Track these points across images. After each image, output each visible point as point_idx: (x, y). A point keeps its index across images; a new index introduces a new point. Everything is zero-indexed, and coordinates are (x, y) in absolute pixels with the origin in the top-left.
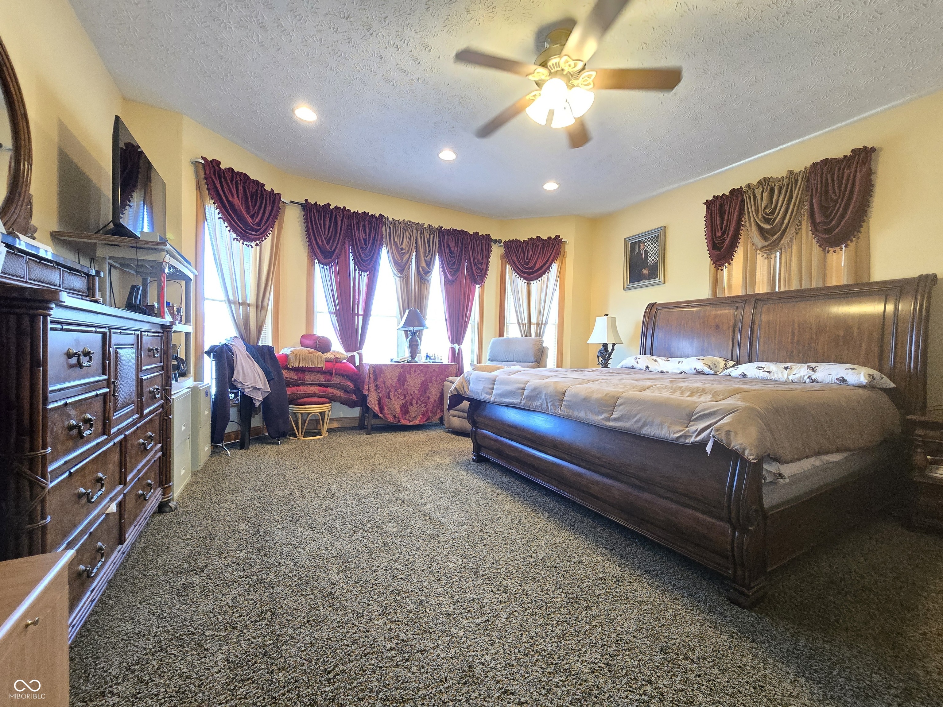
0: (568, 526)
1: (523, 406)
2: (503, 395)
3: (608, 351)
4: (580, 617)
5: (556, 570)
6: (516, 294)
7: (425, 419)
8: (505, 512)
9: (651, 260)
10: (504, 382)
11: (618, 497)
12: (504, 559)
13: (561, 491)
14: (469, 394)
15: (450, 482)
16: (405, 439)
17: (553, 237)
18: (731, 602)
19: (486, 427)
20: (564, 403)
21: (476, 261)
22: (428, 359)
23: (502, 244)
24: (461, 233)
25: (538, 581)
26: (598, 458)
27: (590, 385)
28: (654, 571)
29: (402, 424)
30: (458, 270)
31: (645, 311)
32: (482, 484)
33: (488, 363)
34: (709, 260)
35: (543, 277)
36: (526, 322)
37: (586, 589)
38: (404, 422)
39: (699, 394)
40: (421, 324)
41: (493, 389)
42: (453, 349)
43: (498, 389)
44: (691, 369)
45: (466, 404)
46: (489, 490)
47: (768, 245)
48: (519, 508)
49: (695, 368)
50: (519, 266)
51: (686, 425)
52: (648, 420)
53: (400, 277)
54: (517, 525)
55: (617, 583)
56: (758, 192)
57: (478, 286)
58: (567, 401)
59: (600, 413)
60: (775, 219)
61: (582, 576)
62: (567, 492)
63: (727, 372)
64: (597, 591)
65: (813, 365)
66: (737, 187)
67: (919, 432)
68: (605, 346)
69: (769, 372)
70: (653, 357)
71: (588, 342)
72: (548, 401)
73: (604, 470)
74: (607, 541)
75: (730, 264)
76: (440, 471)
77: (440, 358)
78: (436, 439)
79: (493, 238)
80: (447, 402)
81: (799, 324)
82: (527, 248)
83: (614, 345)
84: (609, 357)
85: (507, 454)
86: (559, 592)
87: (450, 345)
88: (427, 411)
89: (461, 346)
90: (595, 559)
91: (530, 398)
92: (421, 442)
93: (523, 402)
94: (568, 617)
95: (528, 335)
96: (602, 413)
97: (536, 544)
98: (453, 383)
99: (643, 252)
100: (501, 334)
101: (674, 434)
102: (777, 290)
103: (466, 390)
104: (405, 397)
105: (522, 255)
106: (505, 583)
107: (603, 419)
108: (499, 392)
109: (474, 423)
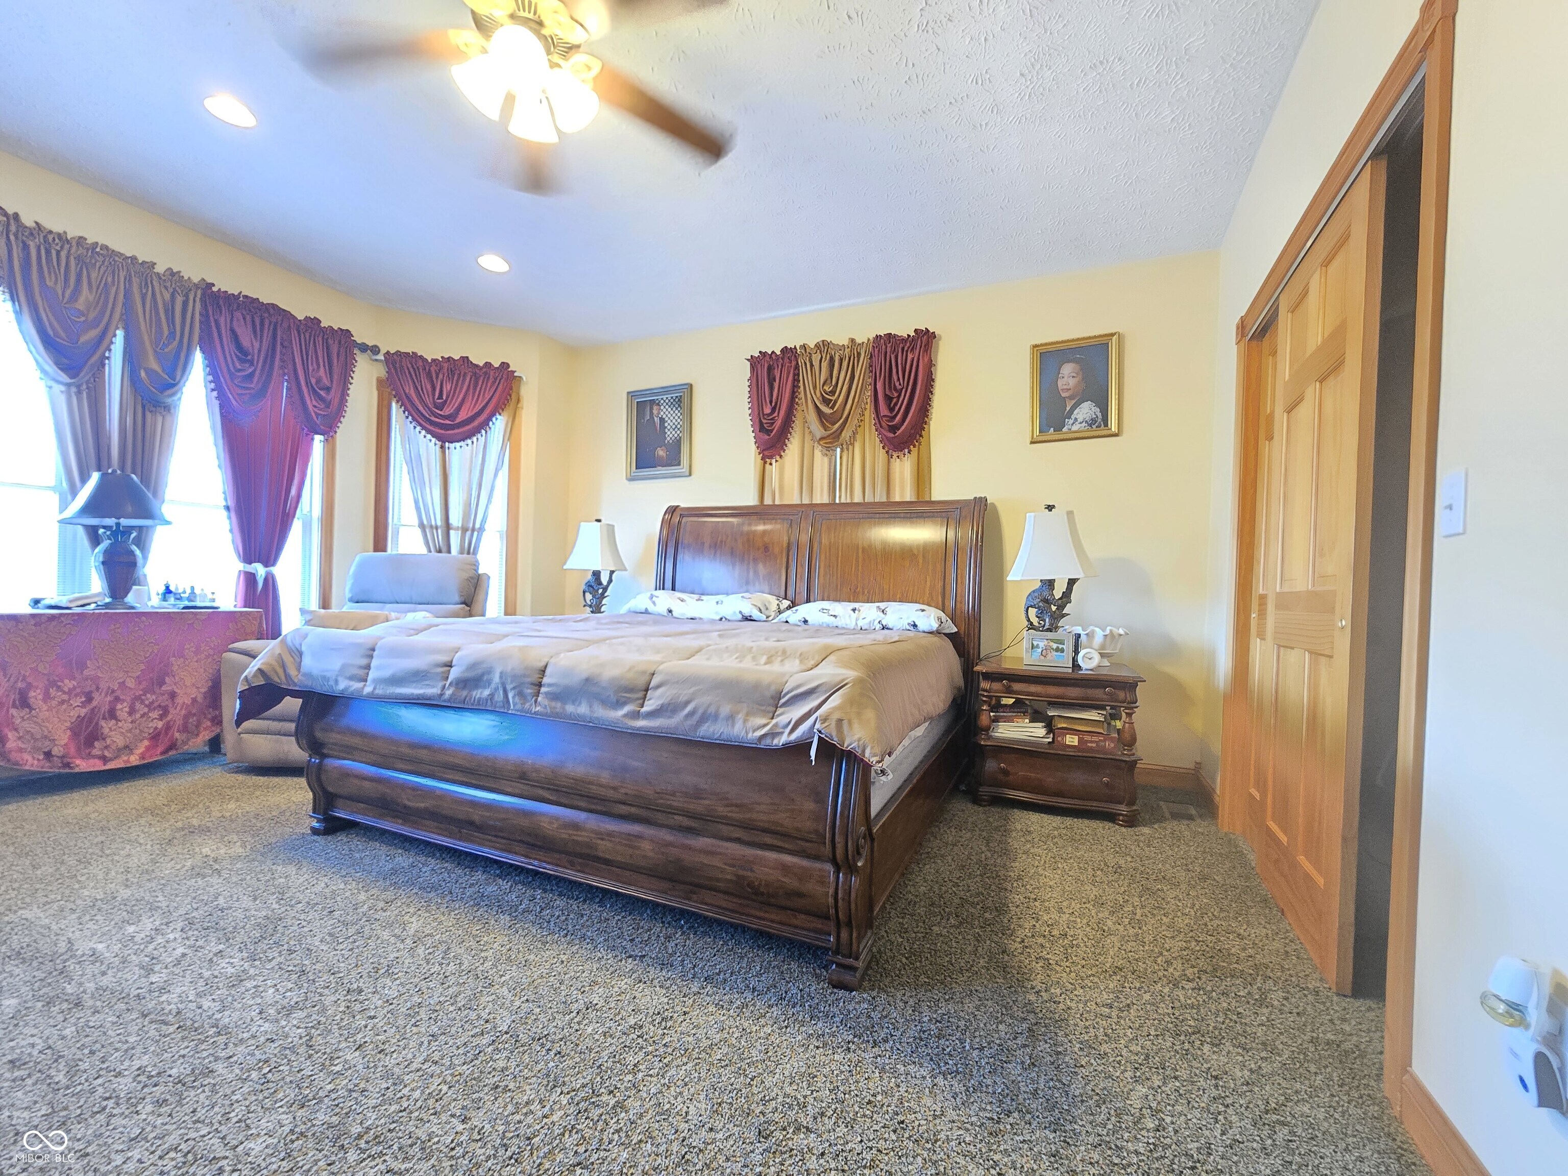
0: (554, 933)
1: (449, 700)
2: (395, 680)
3: (601, 584)
4: (605, 1137)
5: (543, 1045)
6: (414, 463)
7: (160, 749)
8: (408, 941)
9: (670, 435)
10: (395, 652)
11: (651, 854)
12: (414, 1066)
13: (536, 863)
14: (299, 680)
15: (246, 902)
16: (89, 809)
17: (496, 365)
18: (834, 987)
19: (349, 751)
20: (543, 690)
21: (313, 381)
22: (172, 600)
23: (381, 357)
24: (272, 311)
25: (506, 1089)
26: (615, 789)
27: (591, 651)
28: (718, 974)
29: (77, 770)
30: (262, 393)
31: (663, 519)
32: (342, 886)
33: (349, 608)
34: (753, 447)
35: (475, 439)
36: (439, 523)
37: (610, 1064)
38: (83, 765)
39: (780, 659)
40: (145, 510)
41: (368, 667)
42: (250, 579)
43: (380, 668)
44: (735, 613)
45: (291, 705)
46: (362, 896)
47: (828, 436)
48: (441, 923)
49: (740, 612)
50: (421, 408)
51: (771, 715)
52: (709, 712)
53: (68, 385)
54: (441, 964)
55: (664, 1023)
56: (816, 358)
57: (318, 438)
58: (549, 685)
59: (619, 704)
60: (836, 402)
61: (597, 1037)
62: (549, 863)
63: (783, 616)
64: (631, 1059)
65: (882, 605)
66: (790, 345)
67: (984, 685)
68: (597, 574)
69: (835, 616)
70: (678, 594)
71: (565, 567)
72: (509, 687)
73: (624, 809)
74: (632, 940)
75: (781, 457)
76: (215, 880)
77: (210, 596)
78: (200, 795)
79: (358, 338)
80: (232, 706)
81: (863, 549)
82: (441, 376)
83: (612, 572)
84: (603, 594)
85: (405, 807)
86: (554, 1097)
87: (241, 566)
88: (168, 727)
89: (276, 570)
90: (616, 989)
91: (464, 683)
92: (146, 809)
93: (449, 693)
94: (581, 1149)
95: (444, 549)
96: (624, 704)
97: (491, 998)
98: (254, 657)
99: (657, 420)
100: (380, 544)
101: (754, 731)
102: (837, 501)
103: (293, 672)
104: (90, 699)
105: (429, 387)
106: (422, 1134)
107: (625, 716)
108: (387, 673)
109: (316, 747)
